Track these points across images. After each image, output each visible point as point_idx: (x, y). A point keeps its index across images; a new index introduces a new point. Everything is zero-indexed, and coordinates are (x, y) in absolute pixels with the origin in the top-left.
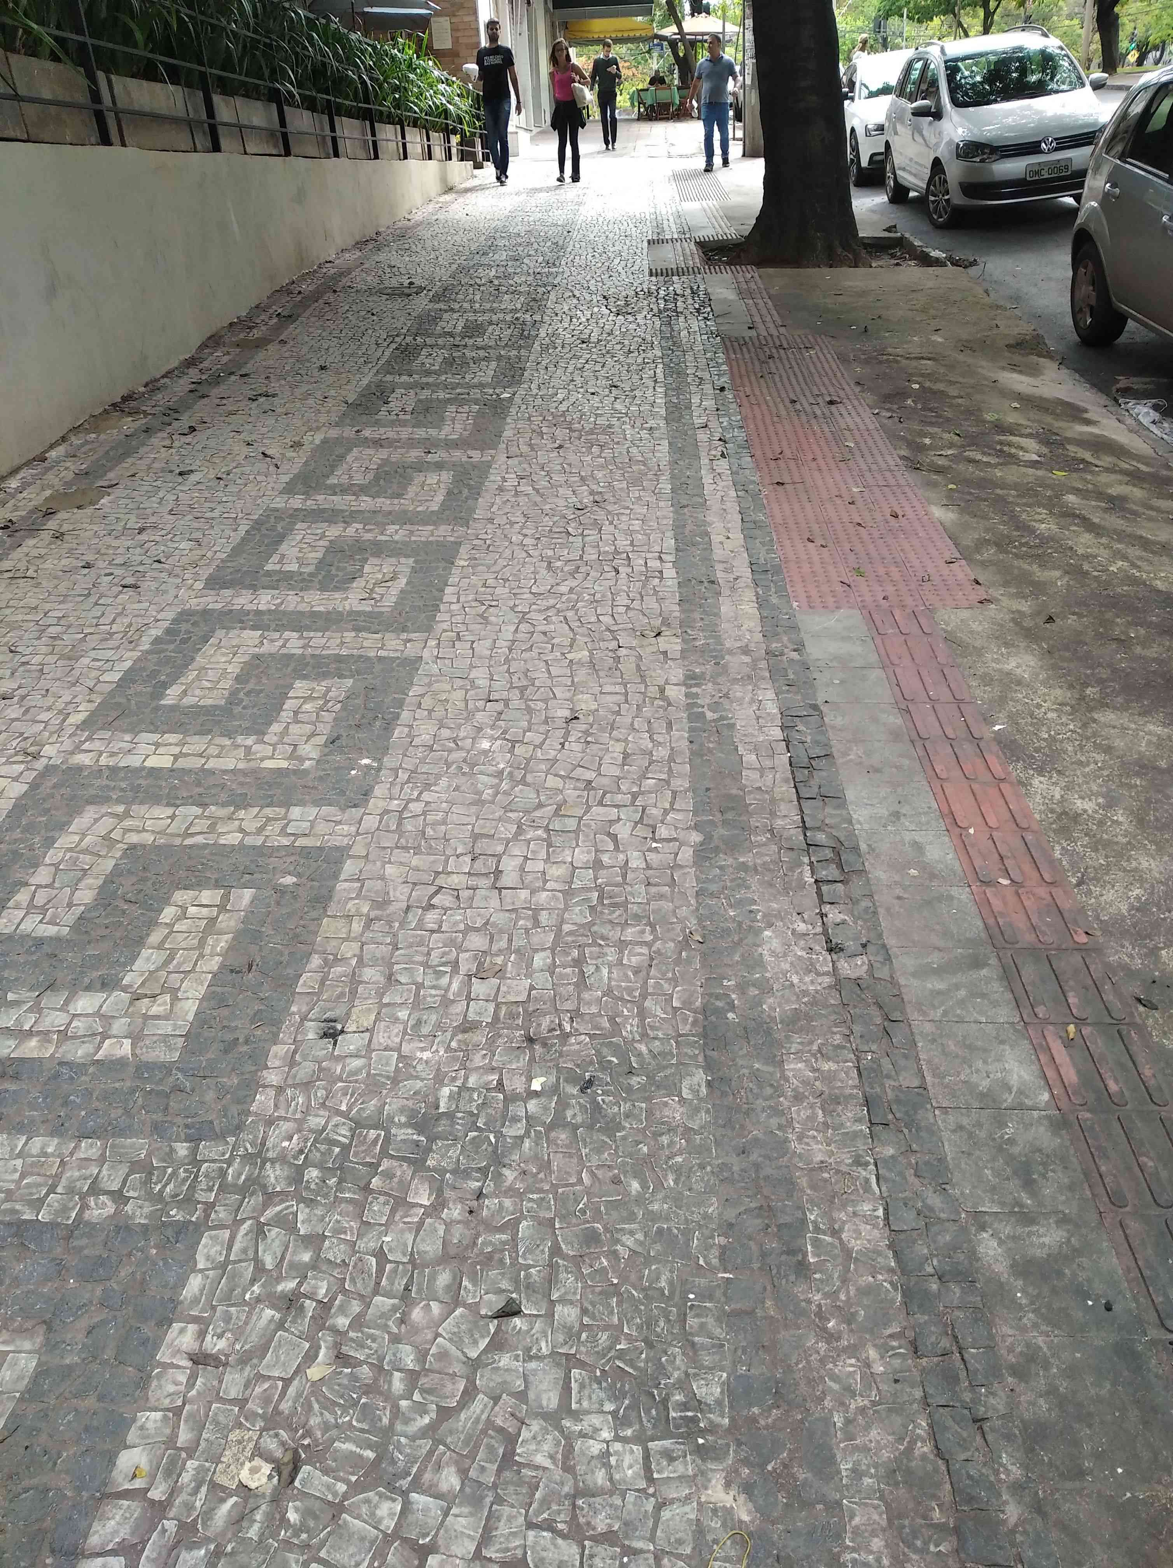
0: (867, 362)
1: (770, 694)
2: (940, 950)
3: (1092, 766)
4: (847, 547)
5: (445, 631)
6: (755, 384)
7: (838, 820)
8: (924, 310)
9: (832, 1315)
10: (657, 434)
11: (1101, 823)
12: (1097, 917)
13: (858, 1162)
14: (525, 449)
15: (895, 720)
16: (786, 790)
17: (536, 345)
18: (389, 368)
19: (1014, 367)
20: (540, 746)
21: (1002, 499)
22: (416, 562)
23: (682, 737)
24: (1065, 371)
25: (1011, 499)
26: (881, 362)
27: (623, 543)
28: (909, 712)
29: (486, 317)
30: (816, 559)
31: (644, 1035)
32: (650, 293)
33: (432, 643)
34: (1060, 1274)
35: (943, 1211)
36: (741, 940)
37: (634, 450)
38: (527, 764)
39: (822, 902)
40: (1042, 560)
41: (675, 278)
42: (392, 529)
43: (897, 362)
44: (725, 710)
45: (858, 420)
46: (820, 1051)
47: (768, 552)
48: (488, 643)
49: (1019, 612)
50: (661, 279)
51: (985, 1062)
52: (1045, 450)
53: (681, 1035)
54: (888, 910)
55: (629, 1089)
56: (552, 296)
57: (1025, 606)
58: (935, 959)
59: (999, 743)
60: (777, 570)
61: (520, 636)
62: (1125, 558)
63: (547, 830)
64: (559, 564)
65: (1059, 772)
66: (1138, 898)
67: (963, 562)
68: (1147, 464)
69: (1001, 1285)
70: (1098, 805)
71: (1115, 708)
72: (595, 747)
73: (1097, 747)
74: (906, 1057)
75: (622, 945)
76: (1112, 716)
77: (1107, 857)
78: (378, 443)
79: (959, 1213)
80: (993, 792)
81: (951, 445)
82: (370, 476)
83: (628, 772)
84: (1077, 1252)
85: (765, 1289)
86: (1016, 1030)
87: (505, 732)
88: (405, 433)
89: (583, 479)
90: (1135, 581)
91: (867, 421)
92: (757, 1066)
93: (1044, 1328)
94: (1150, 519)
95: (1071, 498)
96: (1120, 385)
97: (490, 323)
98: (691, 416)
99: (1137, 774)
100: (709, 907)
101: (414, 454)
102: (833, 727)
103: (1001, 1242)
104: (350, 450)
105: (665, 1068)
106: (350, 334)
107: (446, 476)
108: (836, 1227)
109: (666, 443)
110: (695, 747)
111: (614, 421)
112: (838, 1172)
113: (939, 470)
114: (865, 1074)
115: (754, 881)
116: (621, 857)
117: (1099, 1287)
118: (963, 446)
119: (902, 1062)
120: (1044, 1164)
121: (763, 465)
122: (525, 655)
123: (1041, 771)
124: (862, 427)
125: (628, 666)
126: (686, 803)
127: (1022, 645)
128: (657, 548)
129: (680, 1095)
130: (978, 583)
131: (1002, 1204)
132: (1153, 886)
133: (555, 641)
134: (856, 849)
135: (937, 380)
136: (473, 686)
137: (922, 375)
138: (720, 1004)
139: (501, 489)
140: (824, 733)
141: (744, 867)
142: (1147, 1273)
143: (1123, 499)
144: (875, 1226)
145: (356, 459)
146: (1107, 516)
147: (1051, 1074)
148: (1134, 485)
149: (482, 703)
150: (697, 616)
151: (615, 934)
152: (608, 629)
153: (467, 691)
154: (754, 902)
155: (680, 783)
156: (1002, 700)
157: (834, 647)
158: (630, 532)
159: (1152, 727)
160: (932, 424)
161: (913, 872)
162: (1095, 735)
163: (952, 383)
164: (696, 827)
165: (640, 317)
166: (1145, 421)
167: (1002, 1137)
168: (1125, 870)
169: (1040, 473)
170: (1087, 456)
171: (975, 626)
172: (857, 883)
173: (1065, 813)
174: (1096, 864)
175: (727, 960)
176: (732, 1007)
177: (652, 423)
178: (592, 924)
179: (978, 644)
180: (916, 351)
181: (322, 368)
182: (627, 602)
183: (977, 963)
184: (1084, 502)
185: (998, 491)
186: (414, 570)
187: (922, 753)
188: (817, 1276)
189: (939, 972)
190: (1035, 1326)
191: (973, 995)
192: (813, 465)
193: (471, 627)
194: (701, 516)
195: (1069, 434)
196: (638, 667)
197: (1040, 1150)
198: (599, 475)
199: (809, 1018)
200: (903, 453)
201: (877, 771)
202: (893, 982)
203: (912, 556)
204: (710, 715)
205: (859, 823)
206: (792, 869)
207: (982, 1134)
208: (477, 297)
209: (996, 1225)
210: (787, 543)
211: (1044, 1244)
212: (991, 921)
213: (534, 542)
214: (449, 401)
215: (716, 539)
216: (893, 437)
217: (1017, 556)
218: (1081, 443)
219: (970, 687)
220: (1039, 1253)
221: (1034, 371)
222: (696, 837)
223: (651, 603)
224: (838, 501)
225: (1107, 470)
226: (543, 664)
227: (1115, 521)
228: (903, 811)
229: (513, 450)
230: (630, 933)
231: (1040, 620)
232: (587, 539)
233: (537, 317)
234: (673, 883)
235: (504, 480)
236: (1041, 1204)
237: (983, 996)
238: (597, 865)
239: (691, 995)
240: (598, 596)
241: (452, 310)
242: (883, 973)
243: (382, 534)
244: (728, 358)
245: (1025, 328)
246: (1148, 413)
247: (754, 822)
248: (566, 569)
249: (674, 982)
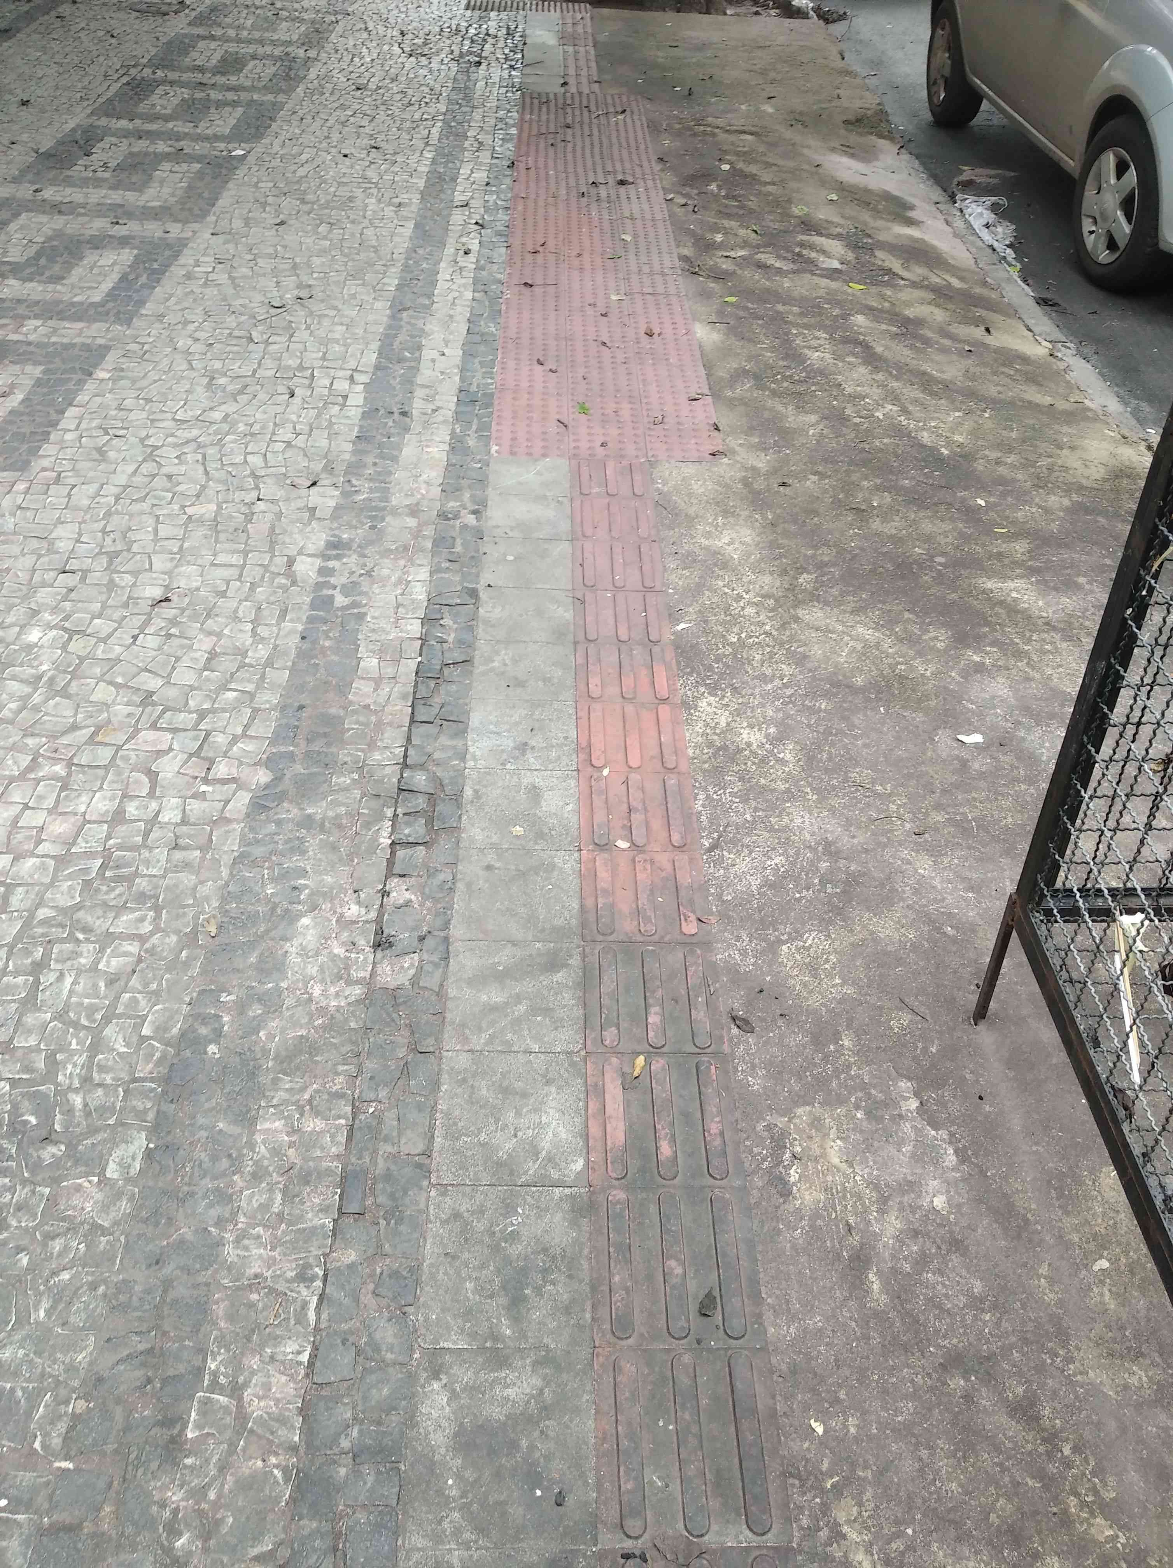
0: (679, 134)
1: (423, 574)
2: (514, 944)
3: (777, 682)
4: (581, 371)
5: (44, 469)
6: (542, 153)
7: (450, 754)
8: (763, 73)
9: (188, 1526)
10: (404, 212)
11: (764, 761)
12: (720, 896)
13: (303, 1277)
14: (238, 224)
15: (564, 613)
16: (401, 710)
17: (300, 90)
18: (109, 109)
19: (848, 150)
20: (104, 640)
21: (779, 318)
22: (44, 372)
23: (292, 631)
24: (905, 156)
25: (791, 318)
26: (695, 135)
27: (313, 357)
28: (583, 602)
29: (251, 49)
30: (539, 387)
31: (86, 1080)
32: (458, 31)
33: (21, 487)
34: (514, 1445)
35: (391, 1349)
36: (267, 931)
37: (369, 232)
38: (78, 666)
39: (389, 874)
40: (801, 400)
41: (493, 14)
42: (32, 323)
43: (714, 135)
44: (361, 593)
45: (646, 206)
46: (310, 1102)
47: (486, 375)
48: (92, 489)
49: (754, 469)
50: (477, 13)
51: (518, 1114)
52: (850, 256)
53: (135, 1080)
54: (469, 885)
55: (36, 1167)
56: (339, 28)
57: (762, 462)
58: (504, 957)
59: (677, 647)
60: (488, 401)
61: (138, 480)
62: (896, 399)
63: (70, 764)
64: (222, 381)
65: (735, 690)
66: (776, 869)
67: (709, 399)
68: (962, 279)
69: (432, 1466)
70: (767, 736)
71: (827, 603)
72: (176, 642)
73: (790, 654)
74: (420, 1108)
75: (108, 939)
76: (820, 614)
77: (756, 809)
78: (57, 208)
79: (412, 1351)
80: (648, 717)
81: (745, 244)
82: (32, 251)
83: (208, 679)
84: (546, 1410)
85: (110, 1485)
86: (573, 1064)
87: (66, 619)
88: (95, 195)
89: (295, 266)
90: (899, 432)
91: (656, 208)
92: (221, 1125)
93: (467, 1535)
94: (943, 350)
95: (860, 319)
96: (963, 177)
97: (254, 57)
98: (454, 190)
99: (826, 695)
100: (244, 880)
101: (99, 224)
102: (487, 622)
103: (454, 1396)
104: (16, 215)
105: (97, 1131)
106: (76, 60)
107: (127, 256)
108: (241, 1380)
109: (411, 225)
110: (306, 645)
111: (358, 192)
112: (272, 1291)
113: (720, 276)
114: (357, 1135)
115: (313, 842)
116: (154, 805)
117: (557, 1468)
118: (758, 247)
119: (413, 1116)
120: (545, 1271)
121: (517, 260)
122: (136, 507)
123: (713, 689)
124: (648, 216)
125: (259, 528)
126: (265, 728)
127: (744, 514)
128: (352, 364)
129: (102, 1174)
130: (717, 429)
131: (473, 1335)
132: (797, 854)
133: (179, 489)
134: (457, 798)
135: (754, 161)
136: (51, 551)
137: (737, 154)
138: (203, 1031)
139: (189, 276)
140: (471, 629)
141: (308, 822)
142: (625, 1443)
143: (919, 322)
144: (292, 1378)
145: (22, 228)
146: (893, 345)
147: (594, 1130)
148: (938, 306)
149: (52, 574)
150: (369, 459)
151: (100, 924)
152: (253, 474)
153: (40, 556)
154: (304, 873)
155: (269, 698)
156: (699, 588)
157: (522, 510)
158: (325, 342)
159: (860, 629)
160: (729, 216)
161: (518, 830)
162: (792, 639)
163: (768, 165)
164: (269, 762)
165: (435, 60)
166: (977, 224)
167: (502, 1231)
168: (772, 830)
169: (834, 285)
170: (896, 265)
171: (697, 487)
172: (444, 843)
173: (725, 748)
174: (740, 820)
175: (239, 963)
176: (218, 1035)
177: (404, 197)
178: (79, 907)
179: (692, 511)
180: (738, 123)
181: (25, 103)
182: (289, 436)
183: (553, 964)
184: (874, 325)
185: (780, 307)
186: (38, 383)
187: (581, 660)
188: (189, 1461)
189: (501, 977)
190: (457, 1532)
191: (534, 1011)
192: (576, 262)
193: (79, 465)
194: (420, 323)
195: (882, 237)
196: (272, 529)
197: (545, 1250)
198: (316, 261)
199: (313, 1049)
200: (686, 252)
201: (521, 684)
202: (440, 993)
203: (653, 388)
204: (340, 600)
205: (474, 758)
206: (367, 825)
207: (479, 1226)
208: (249, 23)
209: (455, 1370)
210: (511, 364)
211: (507, 1399)
212: (589, 903)
213: (204, 348)
214: (167, 156)
215: (428, 354)
216: (680, 229)
217: (774, 393)
218: (893, 248)
219: (665, 569)
220: (497, 1413)
221: (866, 155)
222: (263, 776)
223: (321, 441)
224: (590, 311)
225: (914, 285)
226: (151, 521)
227: (901, 352)
228: (533, 743)
229: (224, 224)
230: (124, 923)
231: (774, 482)
232: (272, 348)
233: (312, 53)
234: (207, 846)
235: (197, 264)
236: (523, 1336)
237: (547, 1011)
238: (118, 817)
239: (171, 1018)
240: (256, 428)
241: (213, 38)
242: (431, 981)
243: (16, 331)
244: (522, 119)
245: (870, 101)
246: (981, 214)
247: (343, 756)
248: (230, 388)
249: (155, 996)
